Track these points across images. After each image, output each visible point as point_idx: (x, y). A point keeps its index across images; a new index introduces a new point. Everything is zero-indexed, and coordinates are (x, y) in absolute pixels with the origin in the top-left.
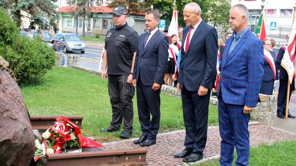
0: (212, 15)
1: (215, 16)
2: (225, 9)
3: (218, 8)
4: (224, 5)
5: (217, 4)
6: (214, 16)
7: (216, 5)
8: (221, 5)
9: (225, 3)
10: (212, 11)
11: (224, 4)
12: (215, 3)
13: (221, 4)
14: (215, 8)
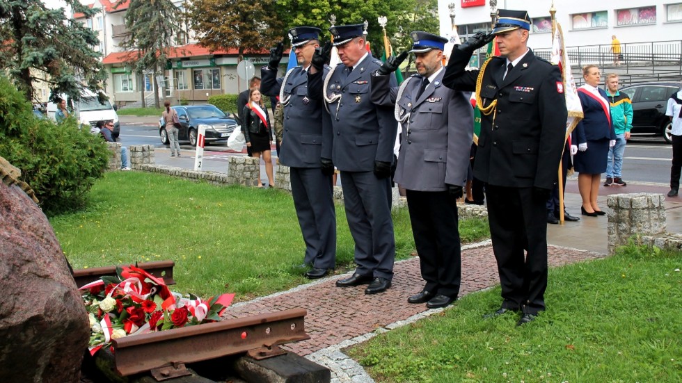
0: (403, 41)
1: (410, 42)
2: (427, 27)
3: (413, 26)
4: (424, 19)
5: (410, 19)
6: (407, 44)
7: (408, 21)
8: (419, 21)
9: (426, 15)
10: (403, 33)
11: (424, 17)
12: (408, 17)
13: (418, 18)
14: (409, 28)
